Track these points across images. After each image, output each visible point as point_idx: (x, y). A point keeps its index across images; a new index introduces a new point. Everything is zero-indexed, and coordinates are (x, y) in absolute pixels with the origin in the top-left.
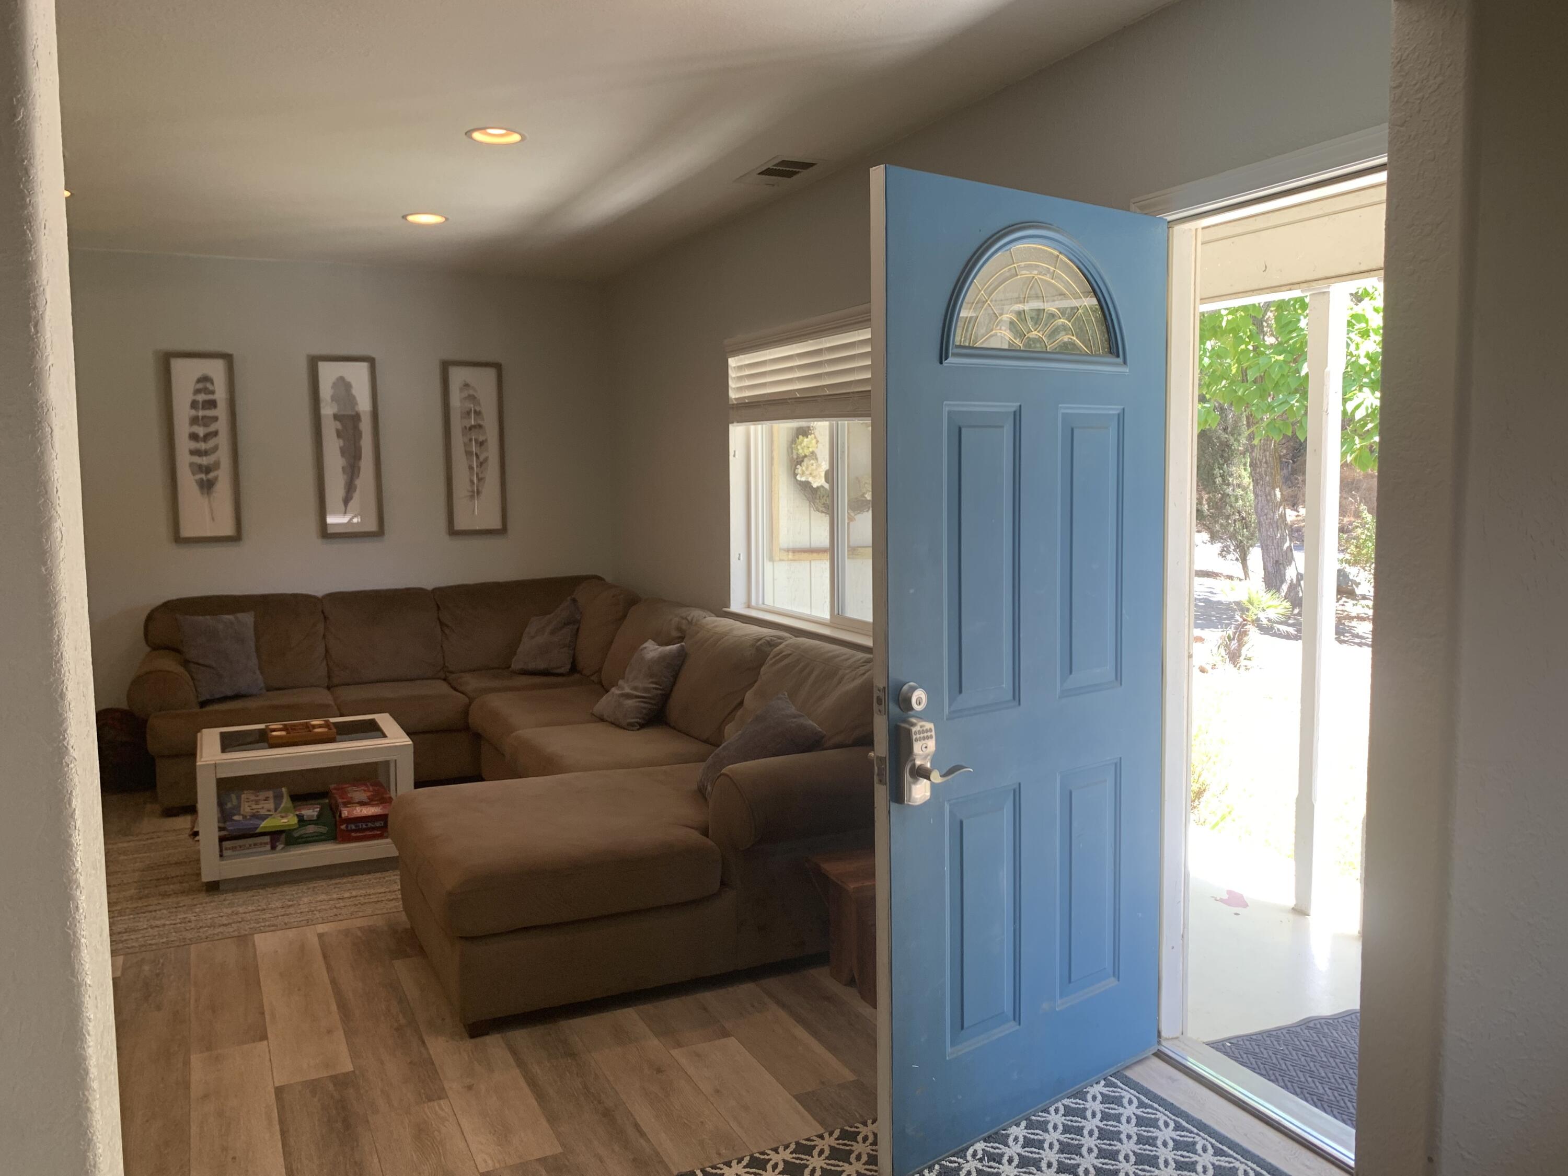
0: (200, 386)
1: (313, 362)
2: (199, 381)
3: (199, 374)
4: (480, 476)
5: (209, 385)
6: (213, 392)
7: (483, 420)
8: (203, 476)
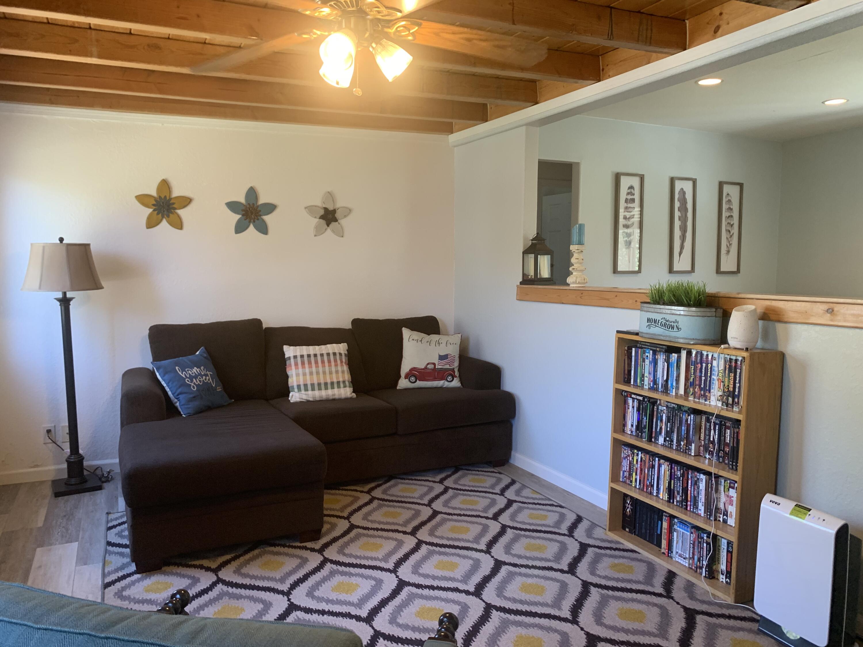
0: (629, 191)
1: (672, 181)
2: (629, 188)
3: (629, 185)
4: (730, 243)
5: (632, 190)
6: (634, 195)
7: (733, 213)
8: (627, 239)
